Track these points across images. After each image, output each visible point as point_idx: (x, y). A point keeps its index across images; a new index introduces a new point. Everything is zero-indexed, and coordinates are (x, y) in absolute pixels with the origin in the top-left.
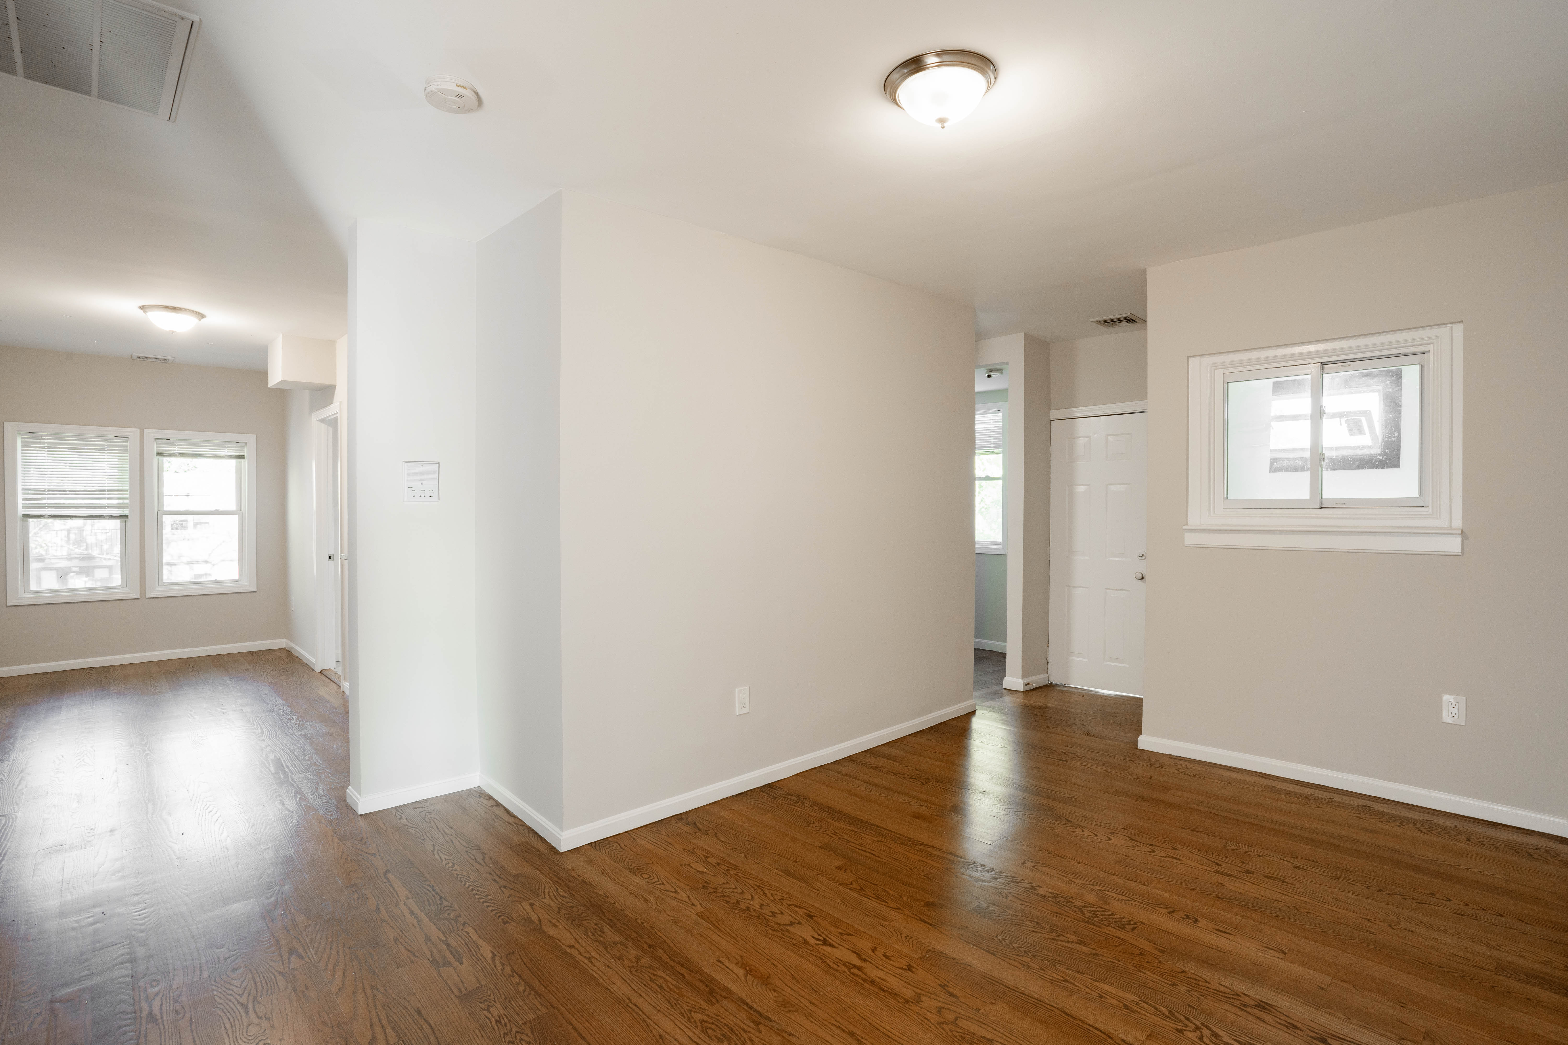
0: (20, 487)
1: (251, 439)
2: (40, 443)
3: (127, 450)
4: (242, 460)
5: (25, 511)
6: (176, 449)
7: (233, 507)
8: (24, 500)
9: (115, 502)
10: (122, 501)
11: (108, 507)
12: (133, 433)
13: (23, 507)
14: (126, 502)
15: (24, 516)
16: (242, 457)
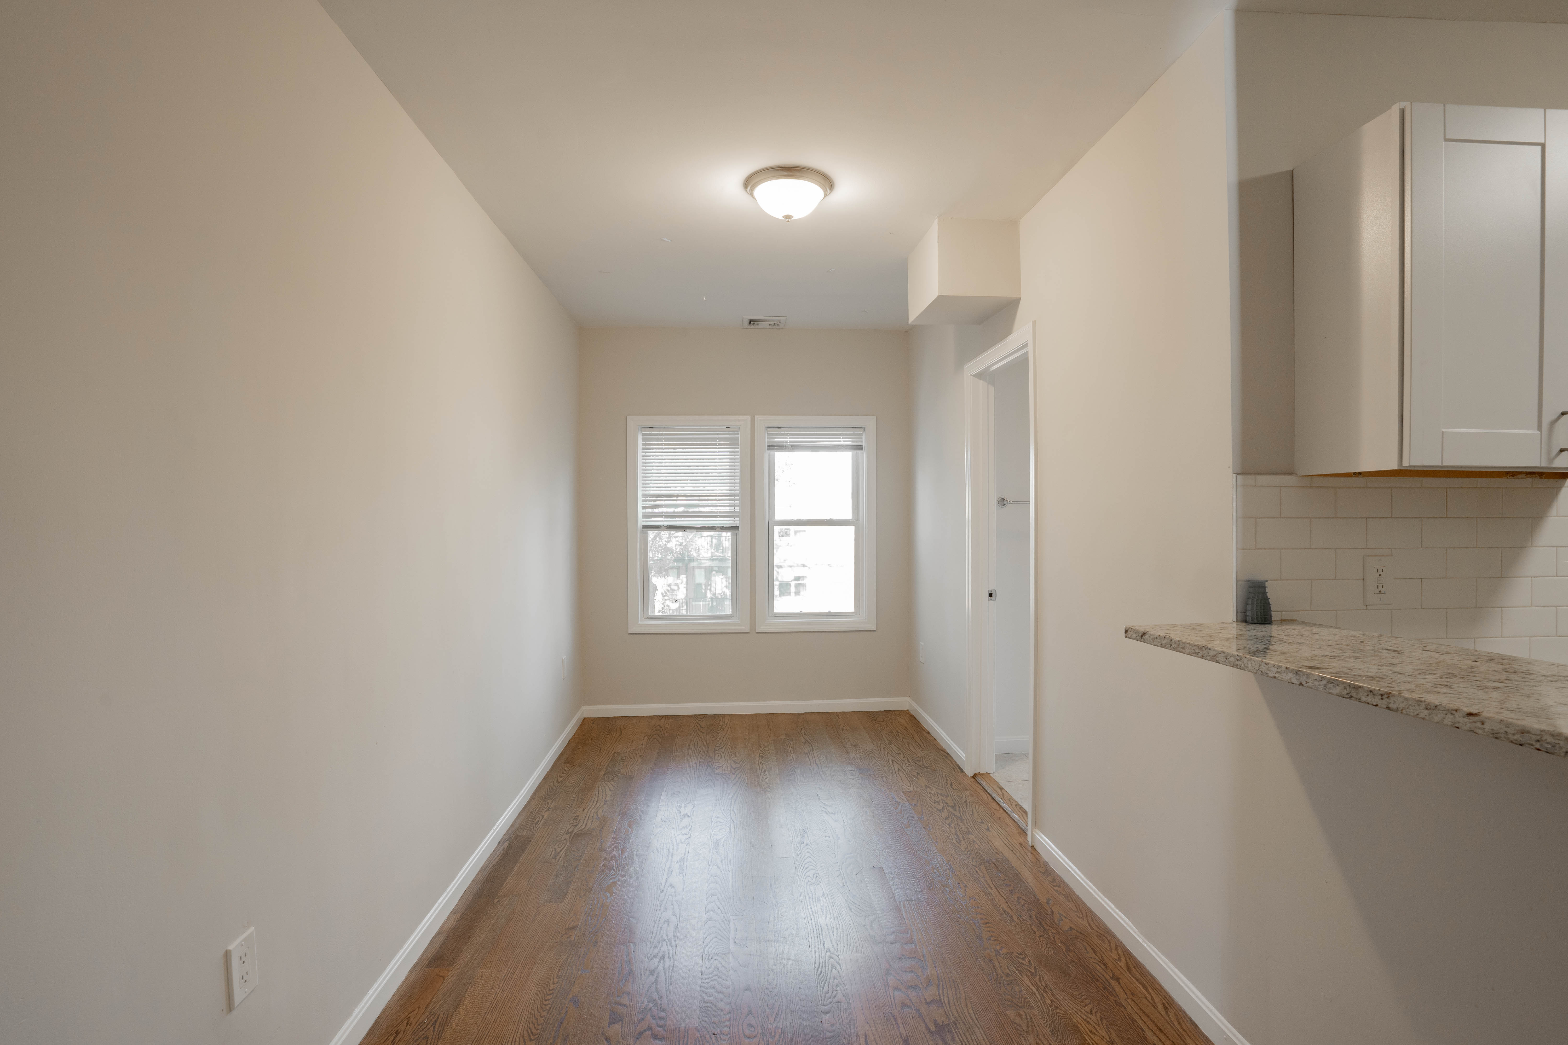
0: (640, 493)
1: (870, 423)
2: (658, 439)
3: (738, 444)
4: (860, 452)
5: (645, 521)
6: (788, 440)
7: (848, 515)
8: (644, 508)
9: (727, 509)
10: (733, 508)
11: (720, 516)
12: (743, 420)
13: (644, 517)
14: (737, 509)
15: (645, 527)
16: (859, 447)
